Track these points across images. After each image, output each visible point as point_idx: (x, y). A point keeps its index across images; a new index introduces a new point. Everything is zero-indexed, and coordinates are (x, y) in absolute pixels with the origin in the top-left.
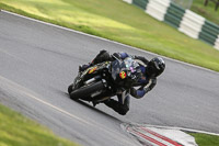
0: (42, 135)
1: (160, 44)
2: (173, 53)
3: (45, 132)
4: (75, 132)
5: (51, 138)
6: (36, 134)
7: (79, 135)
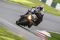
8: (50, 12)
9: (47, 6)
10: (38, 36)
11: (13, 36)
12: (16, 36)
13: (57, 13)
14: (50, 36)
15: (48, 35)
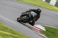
0: (4, 27)
1: (35, 3)
2: (38, 5)
3: (5, 26)
4: (13, 26)
5: (6, 27)
6: (3, 26)
7: (14, 26)
8: (44, 7)
9: (42, 2)
10: (33, 30)
11: (9, 30)
12: (12, 30)
13: (52, 8)
14: (44, 30)
15: (43, 29)
